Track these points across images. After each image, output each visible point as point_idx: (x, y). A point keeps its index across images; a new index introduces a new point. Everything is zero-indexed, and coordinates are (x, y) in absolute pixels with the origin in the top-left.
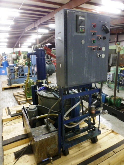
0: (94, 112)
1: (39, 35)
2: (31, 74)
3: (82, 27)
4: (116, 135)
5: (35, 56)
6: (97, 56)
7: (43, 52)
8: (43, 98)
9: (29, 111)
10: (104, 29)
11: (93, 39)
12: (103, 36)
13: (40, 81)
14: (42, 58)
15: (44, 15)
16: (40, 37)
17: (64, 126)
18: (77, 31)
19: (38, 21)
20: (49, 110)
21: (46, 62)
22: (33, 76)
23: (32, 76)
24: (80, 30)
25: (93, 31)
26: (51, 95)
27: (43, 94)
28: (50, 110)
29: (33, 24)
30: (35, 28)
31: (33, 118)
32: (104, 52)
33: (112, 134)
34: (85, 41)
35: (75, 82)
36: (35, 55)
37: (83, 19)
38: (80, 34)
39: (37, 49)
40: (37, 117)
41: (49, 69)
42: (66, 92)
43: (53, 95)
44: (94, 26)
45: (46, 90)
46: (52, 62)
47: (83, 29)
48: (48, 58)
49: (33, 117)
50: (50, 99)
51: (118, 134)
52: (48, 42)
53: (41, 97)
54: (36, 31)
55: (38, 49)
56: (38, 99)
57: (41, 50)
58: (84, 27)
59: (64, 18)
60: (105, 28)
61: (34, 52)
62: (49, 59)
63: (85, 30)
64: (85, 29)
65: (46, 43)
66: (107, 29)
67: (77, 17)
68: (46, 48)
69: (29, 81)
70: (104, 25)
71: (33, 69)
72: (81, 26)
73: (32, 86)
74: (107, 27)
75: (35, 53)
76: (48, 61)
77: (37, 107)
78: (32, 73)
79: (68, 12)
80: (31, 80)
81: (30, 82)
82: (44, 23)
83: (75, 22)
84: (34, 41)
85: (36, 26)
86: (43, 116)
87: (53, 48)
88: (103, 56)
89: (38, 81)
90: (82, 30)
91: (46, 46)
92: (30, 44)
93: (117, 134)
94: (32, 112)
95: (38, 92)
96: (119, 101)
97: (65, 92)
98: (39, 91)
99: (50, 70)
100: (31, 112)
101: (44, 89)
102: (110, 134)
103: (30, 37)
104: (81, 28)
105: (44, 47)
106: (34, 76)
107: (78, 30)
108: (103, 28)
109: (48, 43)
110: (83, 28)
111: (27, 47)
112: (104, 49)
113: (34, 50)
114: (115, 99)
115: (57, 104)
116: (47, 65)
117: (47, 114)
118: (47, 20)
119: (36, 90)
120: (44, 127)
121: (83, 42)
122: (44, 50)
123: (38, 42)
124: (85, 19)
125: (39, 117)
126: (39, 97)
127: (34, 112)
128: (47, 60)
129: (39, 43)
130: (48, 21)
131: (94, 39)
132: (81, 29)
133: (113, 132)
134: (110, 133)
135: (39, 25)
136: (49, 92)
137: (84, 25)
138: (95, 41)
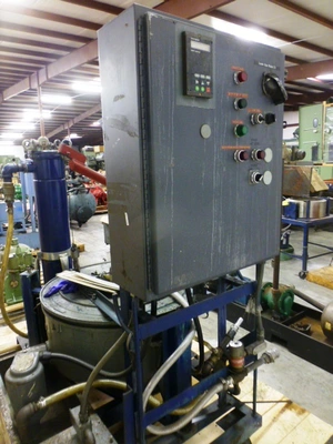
0: (240, 362)
1: (44, 111)
2: (24, 224)
3: (203, 76)
4: (302, 417)
5: (32, 174)
6: (249, 178)
7: (56, 162)
8: (64, 325)
9: (10, 383)
10: (268, 90)
11: (238, 122)
12: (265, 113)
13: (52, 256)
14: (53, 183)
15: (57, 57)
16: (48, 115)
17: (147, 431)
18: (185, 93)
19: (42, 72)
20: (91, 370)
21: (69, 188)
22: (29, 231)
23: (25, 232)
24: (197, 88)
25: (238, 95)
26: (90, 313)
27: (63, 310)
28: (95, 368)
29: (27, 80)
30: (32, 92)
31: (27, 409)
32: (271, 167)
33: (290, 414)
34: (212, 128)
35: (184, 276)
36: (29, 171)
37: (205, 48)
38: (194, 104)
39: (35, 154)
40: (43, 402)
41: (77, 207)
42: (148, 308)
43: (99, 313)
44: (240, 78)
45: (73, 292)
46: (86, 186)
47: (205, 86)
48: (74, 177)
49: (26, 403)
50: (87, 329)
51: (306, 414)
52: (72, 130)
53: (56, 323)
54: (36, 99)
55: (40, 153)
56: (47, 323)
57: (51, 158)
58: (208, 77)
59: (138, 42)
60: (271, 86)
61: (26, 161)
62: (77, 179)
63: (211, 89)
64: (211, 86)
65: (65, 133)
66: (279, 88)
67: (184, 39)
68: (69, 149)
69: (17, 251)
70: (268, 76)
71: (28, 208)
72: (200, 73)
73: (24, 276)
74: (280, 83)
75: (29, 166)
76: (75, 185)
77: (41, 359)
78: (27, 222)
79: (153, 17)
80: (21, 245)
81: (19, 255)
82: (58, 77)
83: (177, 60)
84: (32, 128)
85: (35, 86)
86: (66, 393)
87: (86, 147)
88: (267, 178)
89: (42, 255)
90: (203, 89)
91: (67, 142)
92: (20, 136)
93: (303, 411)
94: (25, 383)
95: (45, 303)
96: (289, 297)
97: (144, 308)
98: (47, 296)
99: (80, 211)
100: (19, 384)
101: (67, 288)
102: (283, 416)
103: (18, 115)
104: (200, 80)
105: (59, 147)
106: (34, 232)
107: (189, 87)
108: (266, 85)
109: (71, 132)
110: (205, 80)
111: (12, 143)
112: (269, 155)
113: (26, 157)
114: (277, 295)
115: (116, 352)
116: (72, 197)
117: (83, 384)
118: (66, 70)
119: (36, 290)
120: (69, 436)
121: (206, 131)
122: (59, 157)
123: (42, 131)
124: (211, 49)
125: (49, 398)
126: (47, 318)
127: (29, 384)
128: (70, 180)
129: (46, 134)
130: (69, 72)
131: (241, 123)
132: (200, 85)
133: (289, 404)
134: (283, 410)
135: (44, 84)
136: (82, 302)
137: (209, 73)
138: (244, 130)
